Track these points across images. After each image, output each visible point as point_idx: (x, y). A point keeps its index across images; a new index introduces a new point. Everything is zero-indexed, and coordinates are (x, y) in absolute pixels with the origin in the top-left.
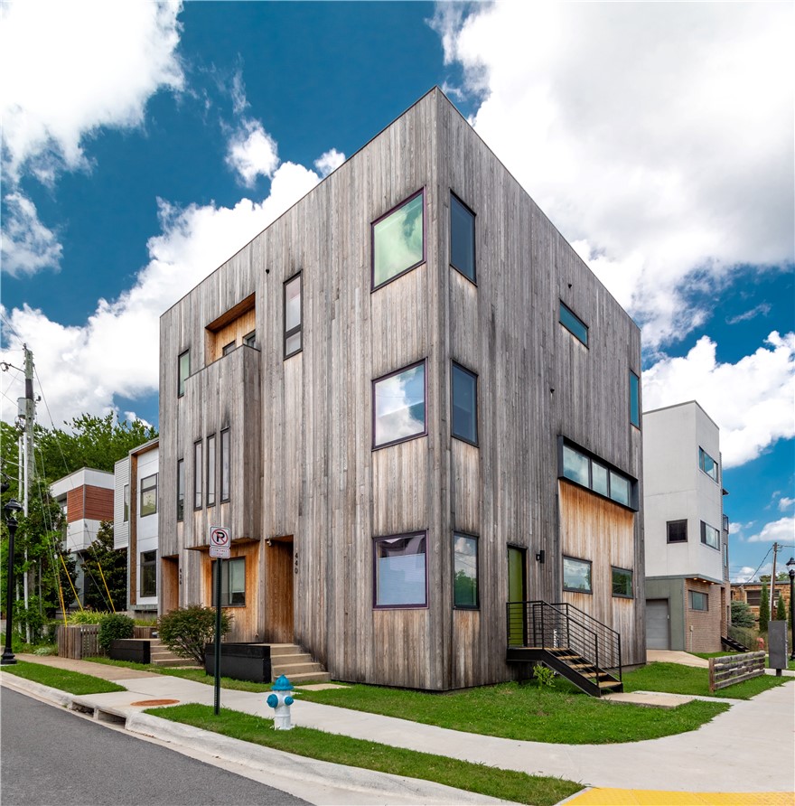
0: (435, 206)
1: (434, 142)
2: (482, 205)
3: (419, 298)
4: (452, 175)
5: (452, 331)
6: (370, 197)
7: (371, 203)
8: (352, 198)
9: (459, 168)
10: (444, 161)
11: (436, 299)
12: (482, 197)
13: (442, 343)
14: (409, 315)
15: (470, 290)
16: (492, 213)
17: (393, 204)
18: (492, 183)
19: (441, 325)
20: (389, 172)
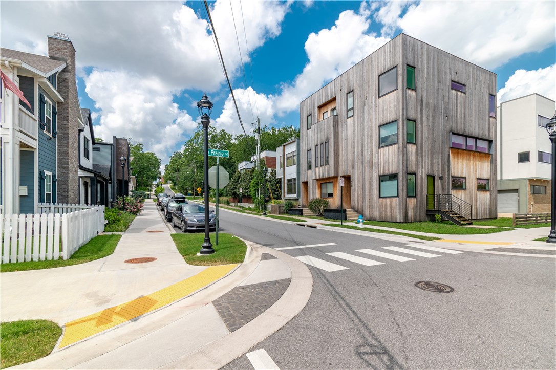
0: (401, 72)
1: (401, 51)
2: (418, 62)
3: (395, 100)
4: (407, 59)
5: (407, 110)
6: (378, 67)
7: (378, 69)
8: (372, 68)
9: (409, 55)
10: (404, 56)
11: (401, 101)
12: (418, 59)
13: (403, 114)
14: (392, 106)
15: (413, 93)
16: (422, 63)
17: (386, 70)
18: (422, 52)
19: (403, 109)
20: (385, 59)
